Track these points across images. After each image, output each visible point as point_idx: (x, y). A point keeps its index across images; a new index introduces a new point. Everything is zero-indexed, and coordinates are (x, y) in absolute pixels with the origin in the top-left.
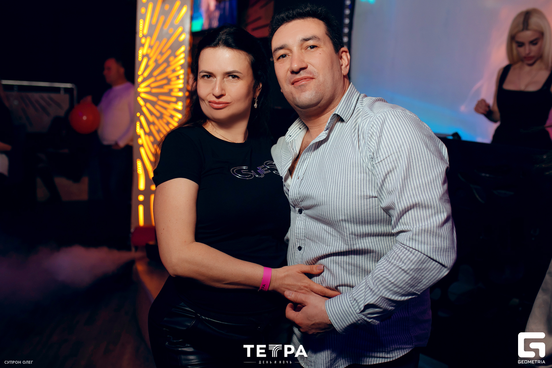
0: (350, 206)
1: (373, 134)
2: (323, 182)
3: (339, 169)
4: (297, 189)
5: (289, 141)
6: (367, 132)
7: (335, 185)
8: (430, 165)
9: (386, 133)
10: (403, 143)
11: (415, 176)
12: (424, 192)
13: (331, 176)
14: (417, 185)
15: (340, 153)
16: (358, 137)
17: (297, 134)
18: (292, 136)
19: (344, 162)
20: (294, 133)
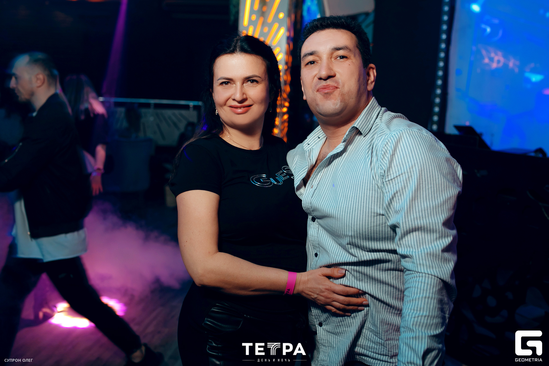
0: (357, 222)
1: (386, 151)
2: (334, 195)
3: (350, 184)
4: (309, 199)
5: (307, 149)
6: (381, 150)
7: (345, 199)
8: (439, 189)
9: (400, 152)
10: (415, 164)
11: (423, 198)
12: (431, 215)
13: (342, 190)
14: (424, 207)
15: (353, 167)
16: (371, 153)
17: (315, 143)
18: (310, 145)
19: (355, 178)
20: (312, 141)
